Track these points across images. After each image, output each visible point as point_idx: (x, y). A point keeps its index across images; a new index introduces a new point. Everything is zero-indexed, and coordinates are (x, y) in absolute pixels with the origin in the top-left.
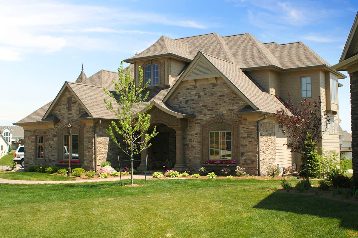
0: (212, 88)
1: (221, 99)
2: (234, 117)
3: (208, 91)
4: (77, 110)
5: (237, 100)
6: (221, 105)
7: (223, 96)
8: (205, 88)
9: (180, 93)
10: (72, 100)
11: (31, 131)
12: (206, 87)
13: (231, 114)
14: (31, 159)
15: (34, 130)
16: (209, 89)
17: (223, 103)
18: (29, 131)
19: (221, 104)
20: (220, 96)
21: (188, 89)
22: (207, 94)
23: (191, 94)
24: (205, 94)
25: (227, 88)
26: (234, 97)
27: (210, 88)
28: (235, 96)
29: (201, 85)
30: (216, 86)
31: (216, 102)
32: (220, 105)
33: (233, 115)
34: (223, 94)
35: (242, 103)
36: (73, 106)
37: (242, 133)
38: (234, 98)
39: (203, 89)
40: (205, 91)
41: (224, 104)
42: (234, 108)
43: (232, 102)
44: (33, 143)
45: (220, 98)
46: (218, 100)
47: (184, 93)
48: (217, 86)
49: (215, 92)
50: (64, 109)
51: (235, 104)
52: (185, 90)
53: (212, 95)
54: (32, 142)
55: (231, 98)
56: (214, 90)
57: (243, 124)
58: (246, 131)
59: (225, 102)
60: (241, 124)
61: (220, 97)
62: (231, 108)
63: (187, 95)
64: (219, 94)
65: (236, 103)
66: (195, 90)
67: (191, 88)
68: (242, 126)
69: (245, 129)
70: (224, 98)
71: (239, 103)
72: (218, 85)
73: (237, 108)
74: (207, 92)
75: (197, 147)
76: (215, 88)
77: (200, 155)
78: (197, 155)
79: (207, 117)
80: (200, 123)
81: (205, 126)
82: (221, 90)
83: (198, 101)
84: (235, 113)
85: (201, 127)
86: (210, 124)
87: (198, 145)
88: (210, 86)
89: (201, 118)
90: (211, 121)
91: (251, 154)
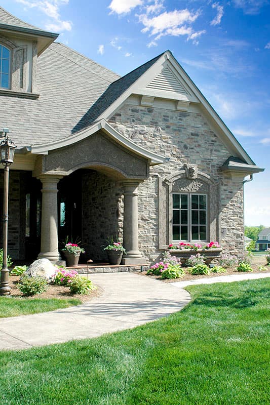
0: (179, 118)
1: (194, 140)
2: (212, 172)
3: (172, 122)
5: (218, 145)
6: (193, 150)
7: (197, 135)
8: (168, 117)
9: (120, 115)
12: (170, 114)
13: (208, 166)
16: (174, 118)
17: (196, 146)
19: (193, 148)
20: (192, 134)
21: (137, 111)
22: (171, 128)
23: (143, 120)
24: (168, 127)
25: (203, 124)
26: (213, 141)
27: (176, 118)
28: (214, 139)
29: (161, 109)
30: (185, 116)
31: (186, 143)
32: (191, 150)
34: (196, 133)
35: (224, 151)
37: (223, 199)
38: (213, 143)
39: (164, 116)
40: (167, 120)
41: (198, 149)
42: (212, 157)
43: (210, 147)
46: (188, 140)
47: (128, 117)
48: (187, 118)
49: (183, 125)
51: (213, 152)
52: (130, 112)
53: (179, 131)
55: (208, 141)
56: (182, 123)
57: (225, 185)
58: (229, 196)
59: (199, 146)
60: (222, 185)
61: (192, 137)
62: (208, 157)
63: (133, 121)
64: (191, 131)
65: (215, 150)
66: (150, 115)
67: (141, 110)
68: (223, 188)
69: (228, 193)
70: (199, 139)
71: (219, 151)
72: (188, 116)
73: (216, 158)
74: (171, 124)
75: (152, 219)
76: (184, 119)
77: (157, 233)
78: (152, 234)
79: (170, 167)
80: (159, 176)
81: (167, 183)
82: (193, 125)
83: (155, 136)
84: (213, 166)
85: (161, 184)
86: (176, 179)
87: (154, 216)
88: (176, 115)
89: (161, 168)
90: (178, 175)
91: (235, 231)
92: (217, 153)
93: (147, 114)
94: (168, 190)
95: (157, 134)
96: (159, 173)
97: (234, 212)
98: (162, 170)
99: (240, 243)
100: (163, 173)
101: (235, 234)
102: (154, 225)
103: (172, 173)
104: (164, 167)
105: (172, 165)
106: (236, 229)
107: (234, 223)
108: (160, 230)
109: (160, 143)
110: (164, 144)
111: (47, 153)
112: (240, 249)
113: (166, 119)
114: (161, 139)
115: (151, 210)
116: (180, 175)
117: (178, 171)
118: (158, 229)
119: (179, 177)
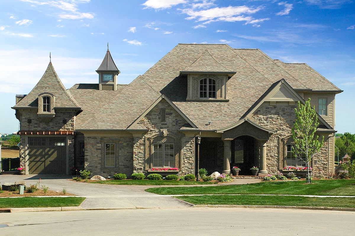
3: (286, 111)
4: (173, 121)
8: (285, 109)
9: (260, 111)
10: (166, 111)
11: (96, 138)
14: (96, 167)
15: (102, 137)
18: (92, 138)
21: (268, 108)
22: (286, 114)
23: (271, 112)
24: (284, 114)
27: (289, 109)
29: (280, 106)
36: (168, 117)
39: (282, 109)
44: (99, 151)
46: (296, 119)
47: (264, 111)
50: (156, 119)
52: (265, 109)
53: (291, 115)
54: (97, 149)
56: (292, 111)
63: (267, 113)
66: (275, 109)
67: (271, 108)
72: (296, 107)
74: (286, 112)
75: (276, 156)
77: (278, 162)
78: (275, 163)
79: (286, 133)
80: (280, 137)
81: (283, 140)
83: (278, 119)
85: (280, 141)
86: (288, 138)
87: (277, 155)
89: (281, 133)
90: (289, 136)
91: (322, 162)
93: (273, 109)
94: (284, 143)
95: (279, 118)
96: (279, 135)
97: (322, 153)
98: (281, 134)
99: (326, 168)
100: (282, 135)
101: (322, 163)
102: (277, 159)
103: (286, 135)
104: (282, 133)
105: (287, 131)
106: (323, 161)
107: (322, 158)
108: (280, 161)
109: (280, 121)
110: (282, 122)
111: (223, 132)
112: (325, 170)
113: (283, 110)
114: (281, 120)
115: (275, 152)
116: (290, 136)
117: (290, 134)
118: (279, 161)
119: (290, 137)
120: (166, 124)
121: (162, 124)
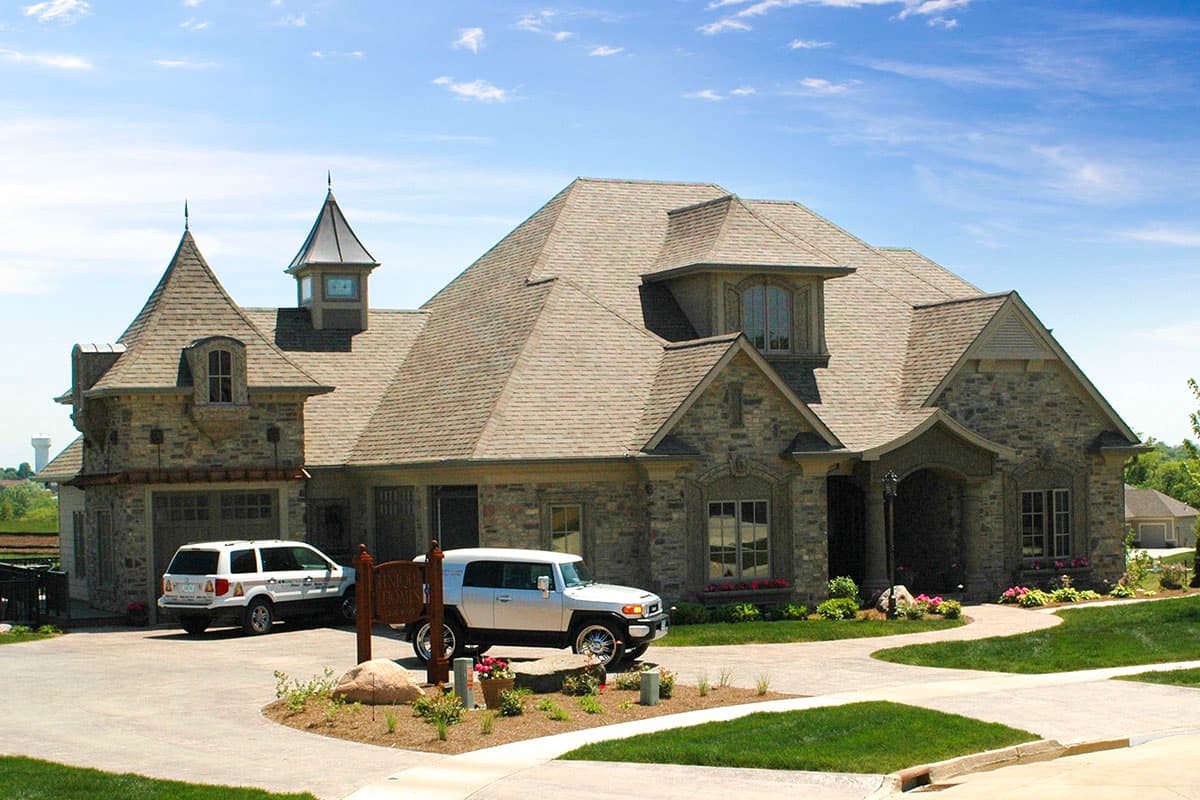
0: (1029, 383)
1: (1050, 413)
2: (1076, 456)
4: (766, 426)
5: (1085, 417)
6: (1049, 428)
7: (1055, 405)
8: (1014, 384)
9: (951, 390)
12: (1017, 379)
13: (1071, 448)
16: (1022, 385)
17: (1053, 421)
19: (1049, 425)
20: (1048, 405)
21: (973, 381)
22: (1019, 399)
23: (980, 393)
24: (1014, 398)
26: (1076, 411)
27: (1025, 383)
28: (1078, 407)
29: (1004, 374)
30: (1036, 380)
31: (1038, 418)
32: (1046, 428)
33: (1075, 452)
34: (1054, 401)
35: (1094, 424)
36: (751, 412)
37: (1093, 494)
38: (1077, 413)
39: (1010, 384)
40: (1012, 389)
41: (1056, 426)
42: (1076, 436)
43: (1073, 421)
45: (1048, 411)
46: (1042, 414)
47: (961, 391)
48: (1040, 382)
49: (1035, 393)
50: (715, 419)
51: (1079, 427)
52: (964, 384)
53: (1031, 401)
55: (1071, 412)
56: (1034, 389)
57: (1097, 474)
58: (1100, 490)
59: (1059, 420)
60: (1092, 473)
61: (1048, 408)
62: (1070, 434)
63: (968, 395)
64: (1045, 400)
65: (1081, 424)
66: (991, 384)
67: (979, 379)
68: (1093, 478)
69: (1099, 485)
70: (1057, 410)
71: (1087, 424)
72: (1042, 378)
73: (1083, 435)
74: (1018, 392)
75: (996, 529)
76: (1036, 383)
79: (1018, 455)
80: (1004, 469)
81: (1014, 477)
82: (1048, 390)
83: (996, 412)
84: (1079, 448)
85: (1006, 481)
86: (1027, 471)
88: (1025, 379)
90: (1029, 466)
91: (1112, 541)
92: (1083, 428)
93: (985, 384)
94: (1015, 487)
95: (999, 410)
101: (1111, 545)
103: (1021, 463)
105: (1021, 452)
106: (1113, 538)
109: (1003, 421)
111: (878, 459)
114: (1004, 416)
117: (1029, 459)
120: (744, 436)
121: (735, 436)
